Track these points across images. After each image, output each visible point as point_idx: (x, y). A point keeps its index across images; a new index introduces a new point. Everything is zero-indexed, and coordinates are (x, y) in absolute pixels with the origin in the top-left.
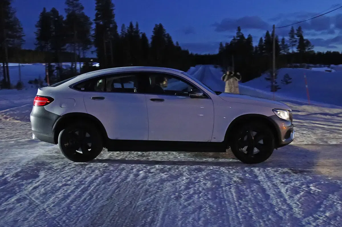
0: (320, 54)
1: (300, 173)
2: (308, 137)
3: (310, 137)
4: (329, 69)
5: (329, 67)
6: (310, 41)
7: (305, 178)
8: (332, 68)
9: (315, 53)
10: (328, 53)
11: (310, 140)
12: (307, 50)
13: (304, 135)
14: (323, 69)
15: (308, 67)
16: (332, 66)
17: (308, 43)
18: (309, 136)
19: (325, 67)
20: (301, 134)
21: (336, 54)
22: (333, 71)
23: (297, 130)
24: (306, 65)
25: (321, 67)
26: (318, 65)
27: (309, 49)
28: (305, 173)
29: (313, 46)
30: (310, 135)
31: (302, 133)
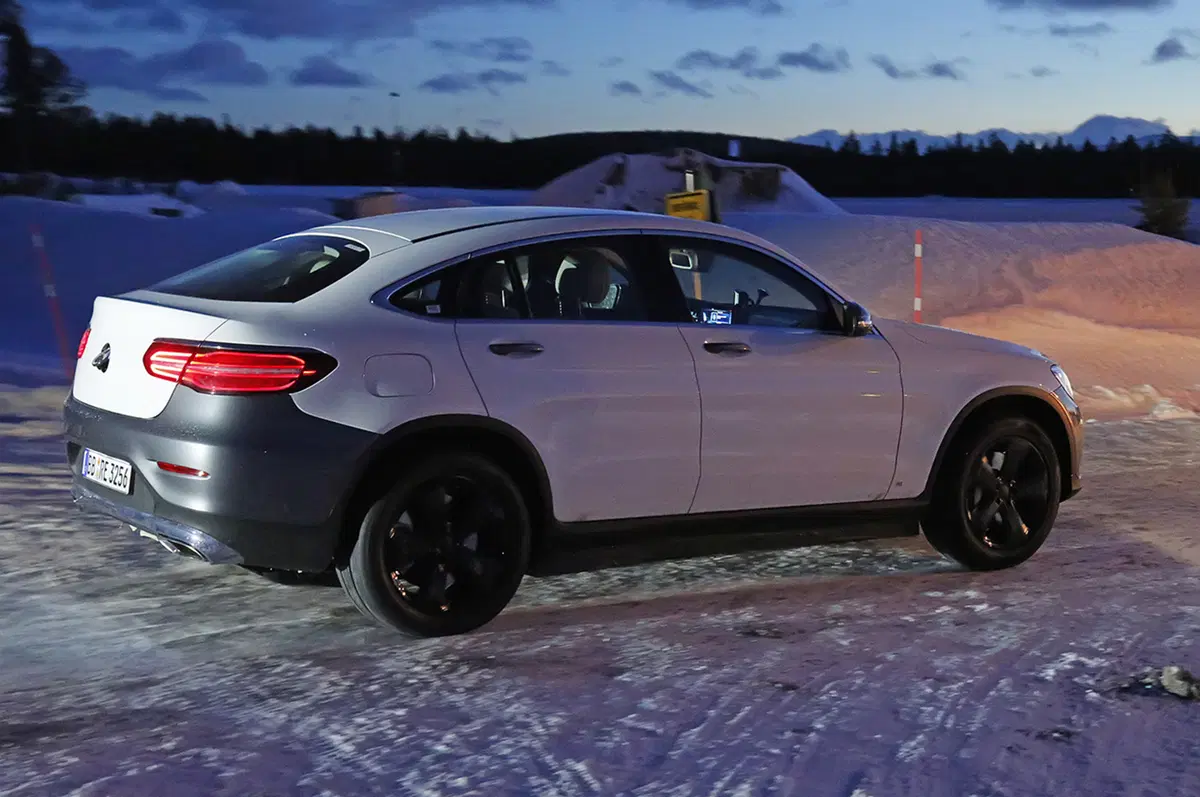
0: (120, 125)
1: (16, 743)
2: (64, 549)
3: (78, 547)
4: (171, 204)
5: (170, 193)
6: (60, 56)
7: (42, 766)
8: (187, 198)
9: (95, 121)
10: (164, 124)
11: (75, 564)
12: (51, 105)
13: (46, 540)
14: (143, 203)
15: (64, 193)
16: (187, 185)
17: (54, 68)
18: (67, 541)
19: (150, 191)
20: (26, 539)
21: (199, 129)
22: (192, 211)
23: (10, 517)
24: (55, 179)
25: (129, 191)
26: (116, 182)
27: (64, 99)
28: (45, 739)
29: (81, 87)
30: (76, 535)
31: (36, 533)
